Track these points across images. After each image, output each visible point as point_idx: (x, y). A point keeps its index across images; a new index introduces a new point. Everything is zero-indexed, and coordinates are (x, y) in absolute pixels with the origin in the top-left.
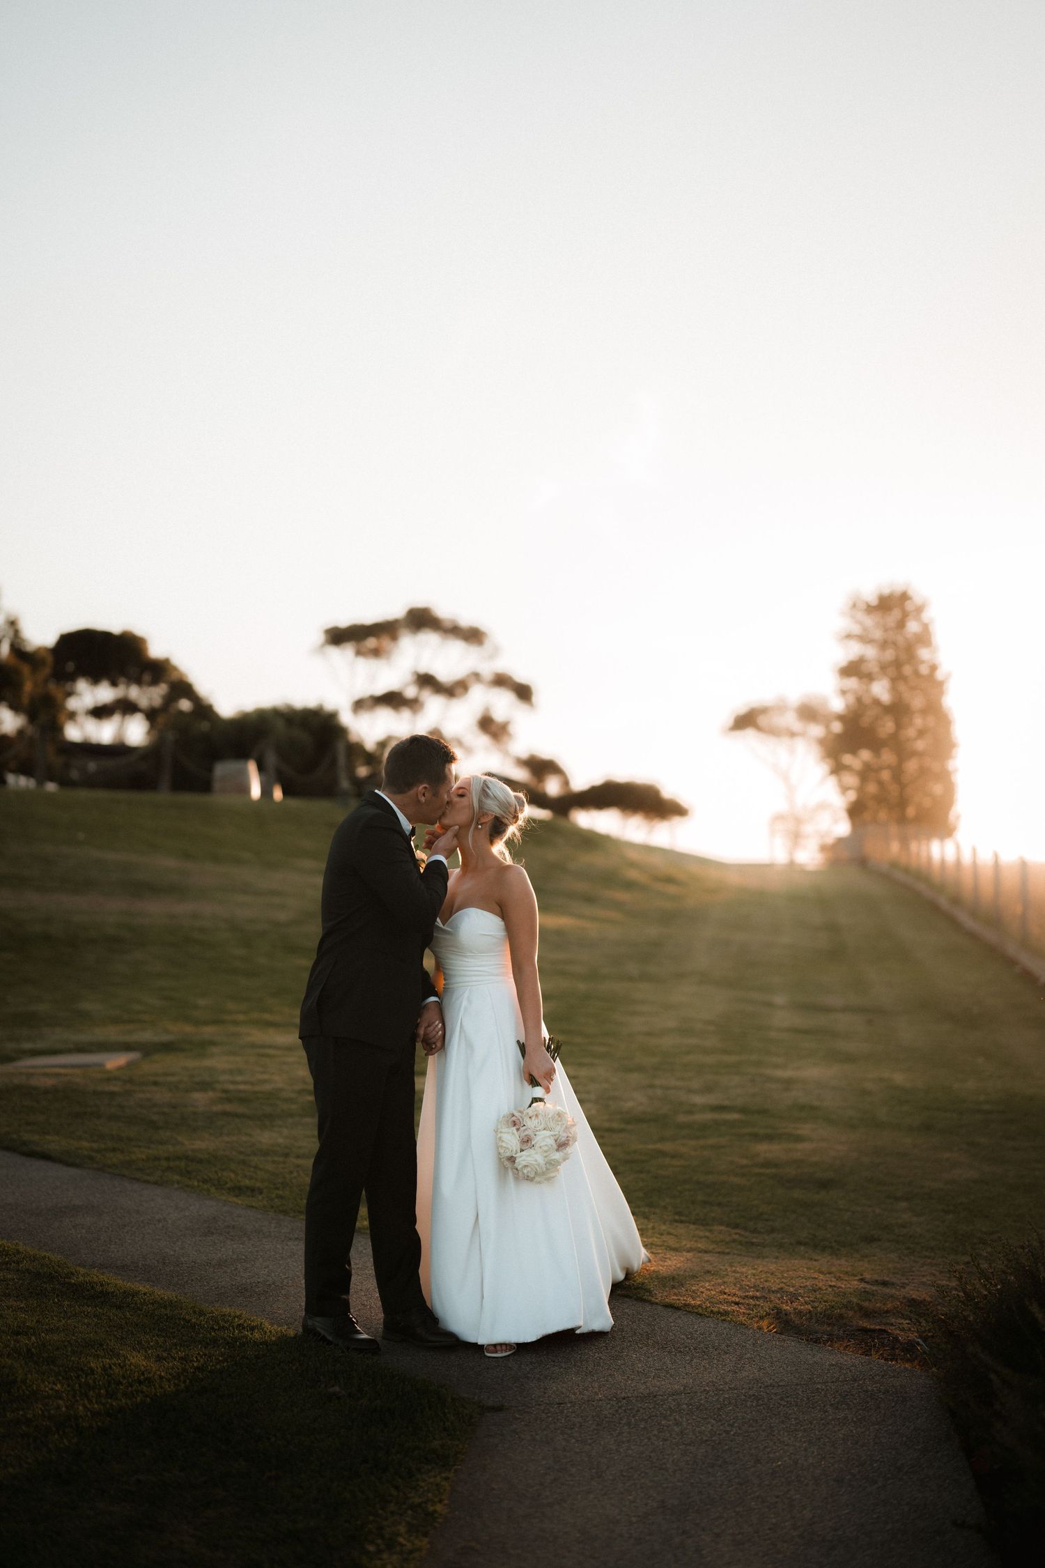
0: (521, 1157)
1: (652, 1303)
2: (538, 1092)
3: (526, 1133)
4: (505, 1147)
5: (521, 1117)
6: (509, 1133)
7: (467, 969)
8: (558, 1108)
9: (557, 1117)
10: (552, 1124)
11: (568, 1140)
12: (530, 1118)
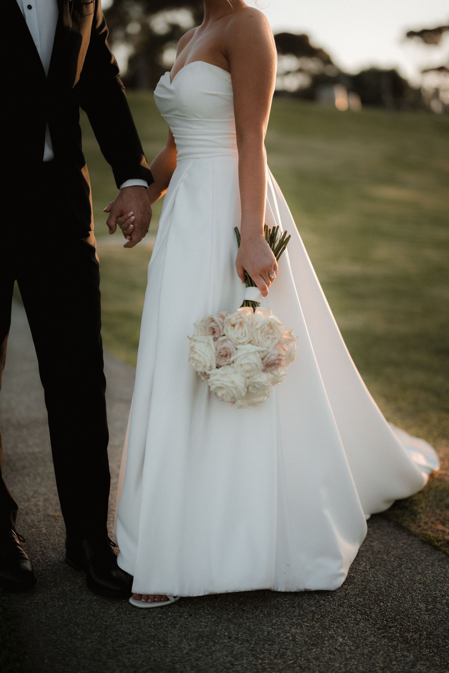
0: (216, 375)
1: (410, 533)
2: (253, 294)
3: (225, 345)
4: (197, 360)
5: (222, 323)
6: (203, 342)
7: (195, 137)
8: (272, 317)
9: (267, 328)
10: (259, 337)
11: (280, 360)
12: (234, 326)
